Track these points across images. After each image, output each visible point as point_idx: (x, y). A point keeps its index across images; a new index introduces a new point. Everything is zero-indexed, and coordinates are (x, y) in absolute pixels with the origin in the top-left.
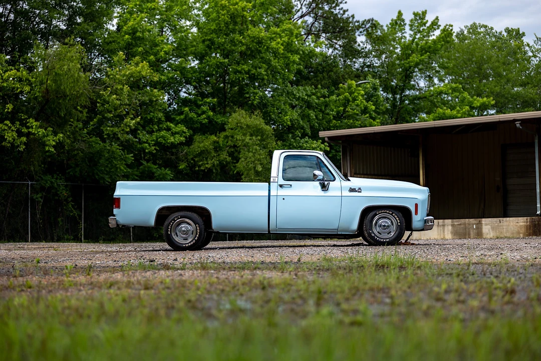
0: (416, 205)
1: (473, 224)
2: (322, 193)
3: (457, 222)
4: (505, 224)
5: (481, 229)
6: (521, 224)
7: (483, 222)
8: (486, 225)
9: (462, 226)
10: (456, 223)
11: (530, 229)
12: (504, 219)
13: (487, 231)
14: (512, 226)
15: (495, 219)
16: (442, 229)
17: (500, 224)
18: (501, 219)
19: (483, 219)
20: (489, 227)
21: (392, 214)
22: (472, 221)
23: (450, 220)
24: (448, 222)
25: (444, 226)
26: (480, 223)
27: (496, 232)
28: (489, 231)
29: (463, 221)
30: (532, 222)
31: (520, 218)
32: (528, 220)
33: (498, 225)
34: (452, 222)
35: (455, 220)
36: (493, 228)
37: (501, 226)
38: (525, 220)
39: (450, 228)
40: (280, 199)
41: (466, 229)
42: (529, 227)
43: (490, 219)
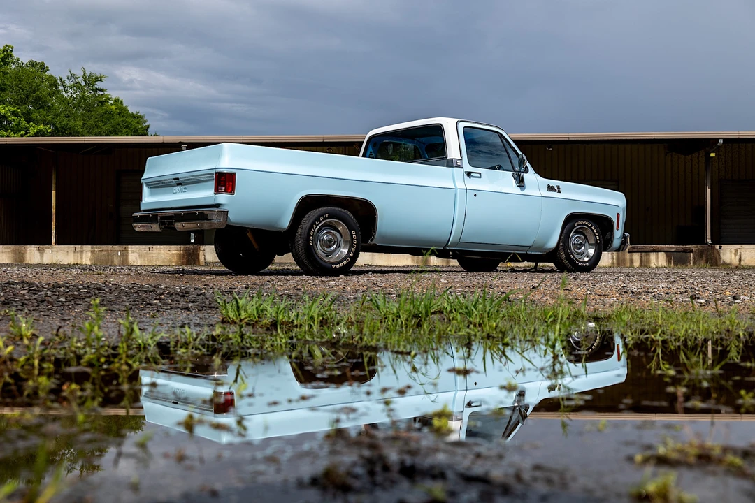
0: (618, 215)
1: (118, 251)
2: (518, 190)
3: (97, 248)
4: (155, 251)
5: (127, 256)
6: (174, 252)
7: (129, 250)
8: (133, 252)
9: (104, 253)
10: (96, 250)
11: (183, 257)
12: (154, 247)
13: (134, 258)
14: (164, 254)
15: (144, 246)
16: (79, 255)
17: (149, 252)
18: (151, 246)
19: (129, 246)
20: (136, 254)
21: (590, 227)
22: (116, 247)
23: (90, 246)
25: (82, 252)
26: (126, 250)
27: (144, 260)
28: (136, 258)
29: (105, 247)
30: (185, 251)
31: (172, 246)
32: (182, 249)
33: (147, 253)
34: (92, 248)
35: (95, 246)
36: (140, 256)
37: (150, 254)
38: (179, 249)
39: (89, 254)
40: (471, 194)
41: (108, 256)
42: (182, 256)
43: (138, 246)
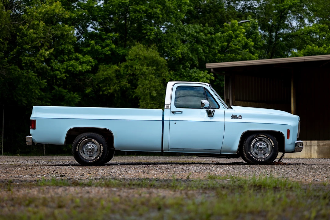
0: (288, 131)
2: (208, 119)
3: (322, 143)
9: (326, 146)
10: (321, 144)
16: (309, 148)
21: (267, 138)
23: (316, 141)
24: (315, 142)
25: (311, 146)
29: (327, 142)
34: (318, 143)
35: (320, 141)
39: (316, 148)
40: (172, 123)
41: (329, 149)
